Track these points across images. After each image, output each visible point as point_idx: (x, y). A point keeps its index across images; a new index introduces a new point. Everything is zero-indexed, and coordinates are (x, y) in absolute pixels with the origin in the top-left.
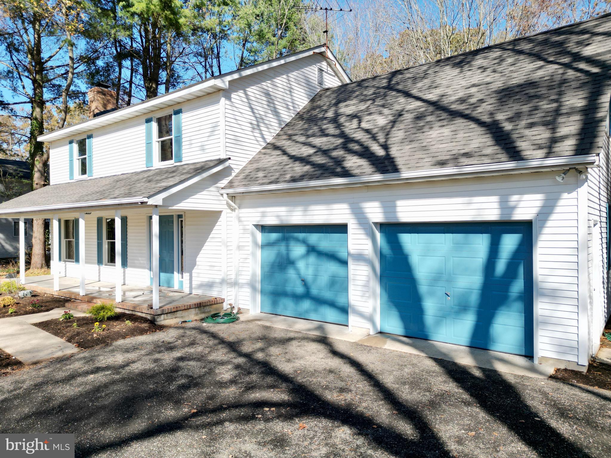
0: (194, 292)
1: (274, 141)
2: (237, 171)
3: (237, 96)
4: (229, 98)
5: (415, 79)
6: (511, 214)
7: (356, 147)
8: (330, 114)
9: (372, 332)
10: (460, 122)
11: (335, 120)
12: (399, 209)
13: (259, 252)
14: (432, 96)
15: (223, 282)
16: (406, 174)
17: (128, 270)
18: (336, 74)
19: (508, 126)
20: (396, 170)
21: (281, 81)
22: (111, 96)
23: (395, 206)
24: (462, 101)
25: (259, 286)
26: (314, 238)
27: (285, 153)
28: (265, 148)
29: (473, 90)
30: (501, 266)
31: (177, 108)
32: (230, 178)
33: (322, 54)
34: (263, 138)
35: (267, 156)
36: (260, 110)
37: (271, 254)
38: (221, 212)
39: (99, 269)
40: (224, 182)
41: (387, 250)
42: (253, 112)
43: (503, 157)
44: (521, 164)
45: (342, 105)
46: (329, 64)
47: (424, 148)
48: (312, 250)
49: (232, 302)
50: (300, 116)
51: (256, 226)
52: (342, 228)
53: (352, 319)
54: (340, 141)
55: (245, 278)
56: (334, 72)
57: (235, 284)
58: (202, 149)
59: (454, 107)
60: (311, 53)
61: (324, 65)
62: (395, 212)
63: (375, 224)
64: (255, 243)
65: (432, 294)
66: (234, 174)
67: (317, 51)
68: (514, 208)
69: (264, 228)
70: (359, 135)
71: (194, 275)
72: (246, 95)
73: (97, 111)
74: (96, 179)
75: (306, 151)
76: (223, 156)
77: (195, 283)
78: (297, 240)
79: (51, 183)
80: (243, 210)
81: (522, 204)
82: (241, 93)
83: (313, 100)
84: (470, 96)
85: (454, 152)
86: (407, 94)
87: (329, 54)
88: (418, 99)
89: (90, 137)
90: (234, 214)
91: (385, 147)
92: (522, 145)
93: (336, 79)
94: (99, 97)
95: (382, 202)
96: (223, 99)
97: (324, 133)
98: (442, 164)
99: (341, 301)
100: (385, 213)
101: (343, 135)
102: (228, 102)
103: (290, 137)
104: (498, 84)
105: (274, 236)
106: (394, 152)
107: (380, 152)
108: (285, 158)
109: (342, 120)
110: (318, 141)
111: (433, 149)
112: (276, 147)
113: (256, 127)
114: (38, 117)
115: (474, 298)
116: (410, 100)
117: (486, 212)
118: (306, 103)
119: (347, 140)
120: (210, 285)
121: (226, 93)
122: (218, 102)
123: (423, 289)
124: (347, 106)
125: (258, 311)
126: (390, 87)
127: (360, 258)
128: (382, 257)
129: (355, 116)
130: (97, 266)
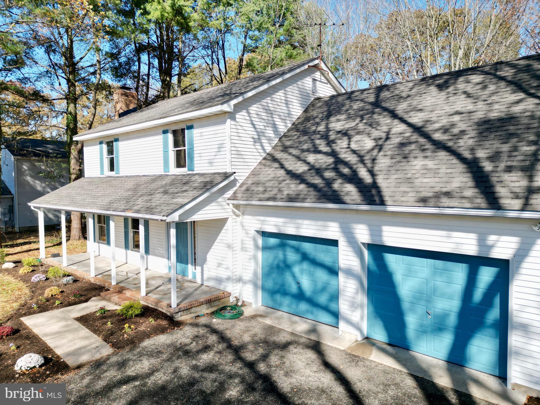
0: (205, 283)
1: (273, 152)
2: (241, 182)
3: (241, 116)
4: (234, 119)
5: (400, 98)
6: (488, 252)
7: (346, 171)
8: (321, 128)
9: (360, 338)
10: (443, 154)
11: (325, 137)
12: (384, 234)
13: (260, 255)
14: (416, 119)
15: (228, 279)
17: (150, 257)
18: (329, 82)
19: (488, 166)
20: (382, 203)
21: (280, 95)
22: (133, 97)
23: (381, 231)
24: (445, 130)
25: (260, 283)
26: (307, 246)
27: (282, 166)
28: (265, 159)
29: (456, 118)
30: (478, 295)
31: (189, 124)
32: (235, 188)
33: (316, 66)
34: (264, 149)
35: (267, 169)
36: (260, 125)
37: (271, 257)
38: (227, 219)
39: (126, 253)
40: (230, 193)
41: (374, 267)
42: (255, 128)
43: (481, 201)
44: (499, 213)
45: (332, 119)
46: (322, 74)
47: (409, 181)
48: (306, 258)
49: (237, 295)
50: (295, 127)
51: (257, 232)
52: (334, 243)
53: (342, 324)
54: (330, 160)
55: (248, 276)
56: (327, 79)
57: (240, 280)
58: (211, 163)
59: (437, 136)
60: (306, 67)
61: (318, 75)
62: (381, 236)
63: (363, 244)
64: (256, 246)
65: (412, 310)
66: (238, 185)
67: (311, 64)
68: (491, 247)
69: (264, 234)
70: (350, 157)
71: (205, 269)
72: (249, 113)
73: (121, 111)
74: (122, 177)
75: (300, 168)
76: (229, 170)
77: (205, 276)
79: (86, 176)
80: (246, 217)
81: (499, 244)
82: (244, 113)
83: (306, 111)
84: (453, 125)
85: (437, 189)
86: (394, 115)
87: (323, 66)
88: (403, 120)
89: (117, 140)
90: (239, 219)
91: (372, 173)
92: (501, 191)
93: (329, 86)
94: (123, 99)
95: (369, 225)
96: (229, 121)
97: (317, 151)
98: (424, 201)
99: (333, 306)
100: (372, 235)
101: (333, 154)
102: (233, 122)
103: (285, 149)
104: (480, 115)
105: (273, 241)
106: (381, 181)
107: (368, 179)
108: (282, 172)
109: (332, 136)
110: (311, 158)
111: (418, 182)
112: (275, 160)
113: (257, 140)
114: (73, 111)
115: (452, 320)
116: (396, 122)
117: (465, 247)
118: (301, 112)
119: (339, 161)
120: (219, 280)
121: (231, 115)
122: (224, 122)
123: (405, 305)
124: (338, 120)
125: (260, 304)
126: (377, 104)
127: (349, 273)
128: (370, 273)
129: (345, 133)
130: (124, 251)
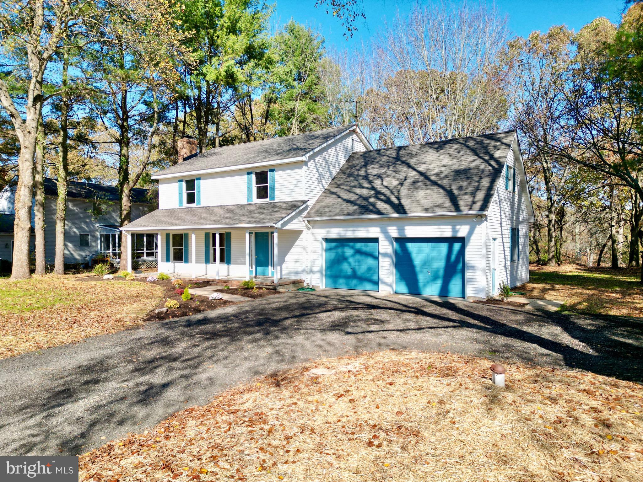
0: (284, 277)
1: (329, 188)
2: (310, 207)
3: (311, 164)
4: (307, 165)
5: (411, 155)
6: (456, 234)
7: (382, 197)
8: (362, 173)
9: (392, 293)
10: (435, 188)
11: (366, 177)
12: (406, 231)
13: (324, 253)
14: (422, 168)
15: (303, 271)
16: (410, 215)
17: (231, 266)
18: (361, 141)
19: (456, 192)
20: (405, 212)
21: (332, 151)
22: (195, 144)
23: (404, 229)
24: (437, 175)
25: (324, 273)
26: (359, 245)
27: (339, 197)
28: (324, 192)
29: (443, 169)
30: (453, 257)
31: (271, 168)
32: (307, 211)
33: (354, 131)
34: (323, 186)
35: (328, 198)
36: (321, 171)
37: (333, 254)
38: (302, 231)
39: (206, 267)
40: (305, 214)
41: (399, 250)
42: (318, 172)
43: (452, 209)
44: (459, 213)
45: (369, 167)
46: (357, 136)
47: (418, 201)
48: (359, 252)
49: (308, 282)
50: (342, 171)
51: (323, 238)
52: (376, 240)
53: (381, 287)
54: (372, 192)
55: (316, 268)
56: (360, 139)
57: (311, 271)
58: (290, 193)
59: (433, 178)
60: (348, 131)
61: (354, 136)
62: (404, 232)
63: (393, 238)
64: (323, 248)
65: (421, 272)
66: (309, 209)
67: (351, 129)
68: (458, 231)
69: (327, 240)
70: (384, 190)
71: (283, 267)
72: (315, 162)
73: (185, 156)
74: (203, 207)
75: (353, 197)
76: (304, 199)
77: (284, 272)
78: (348, 246)
79: (161, 208)
80: (316, 230)
81: (461, 230)
82: (312, 162)
83: (348, 161)
84: (442, 172)
85: (432, 205)
86: (409, 166)
87: (358, 130)
88: (414, 169)
89: (198, 179)
90: (309, 232)
91: (398, 198)
92: (461, 203)
93: (361, 144)
94: (187, 146)
95: (398, 227)
96: (304, 167)
97: (361, 187)
98: (426, 210)
99: (375, 278)
100: (399, 232)
101: (373, 188)
102: (307, 168)
103: (339, 186)
104: (455, 167)
105: (333, 244)
106: (403, 202)
107: (396, 202)
108: (340, 200)
109: (371, 178)
110: (359, 191)
111: (422, 202)
112: (332, 193)
113: (319, 181)
114: (126, 154)
115: (441, 272)
116: (410, 170)
117: (445, 233)
118: (345, 162)
119: (377, 193)
120: (297, 273)
121: (305, 163)
122: (301, 168)
123: (418, 269)
124: (373, 168)
125: (324, 287)
126: (398, 158)
127: (385, 255)
128: (396, 254)
129: (379, 176)
130: (204, 265)
